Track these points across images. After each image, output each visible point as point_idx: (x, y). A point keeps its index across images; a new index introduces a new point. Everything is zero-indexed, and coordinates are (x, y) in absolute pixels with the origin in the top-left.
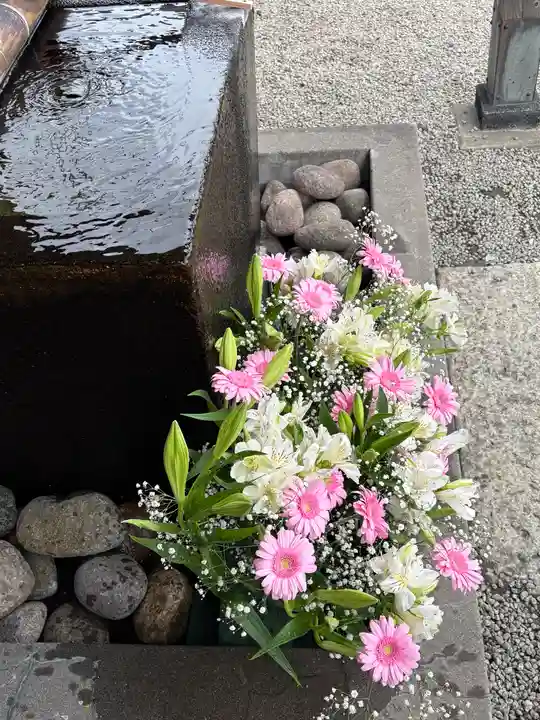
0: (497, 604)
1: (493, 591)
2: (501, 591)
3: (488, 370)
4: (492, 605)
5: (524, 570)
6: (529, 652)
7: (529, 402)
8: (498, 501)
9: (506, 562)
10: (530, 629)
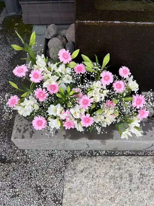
0: (62, 160)
1: (65, 160)
2: (65, 162)
3: (141, 169)
4: (61, 159)
5: (71, 169)
6: (49, 166)
7: (131, 181)
8: (92, 165)
9: (73, 165)
10: (55, 168)
